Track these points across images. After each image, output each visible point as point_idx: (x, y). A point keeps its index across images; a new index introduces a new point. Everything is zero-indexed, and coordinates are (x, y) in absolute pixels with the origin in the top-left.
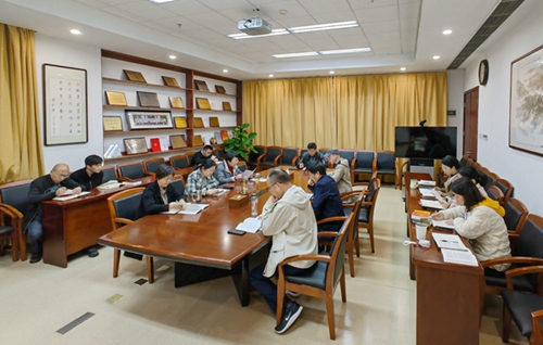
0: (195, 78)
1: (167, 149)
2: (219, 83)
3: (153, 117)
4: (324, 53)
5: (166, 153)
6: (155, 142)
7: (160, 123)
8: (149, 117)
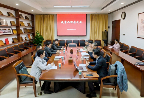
0: (20, 13)
1: (11, 43)
2: (27, 15)
3: (5, 30)
4: (73, 6)
5: (11, 45)
6: (6, 40)
7: (8, 32)
8: (4, 29)
